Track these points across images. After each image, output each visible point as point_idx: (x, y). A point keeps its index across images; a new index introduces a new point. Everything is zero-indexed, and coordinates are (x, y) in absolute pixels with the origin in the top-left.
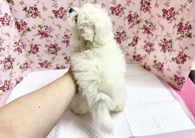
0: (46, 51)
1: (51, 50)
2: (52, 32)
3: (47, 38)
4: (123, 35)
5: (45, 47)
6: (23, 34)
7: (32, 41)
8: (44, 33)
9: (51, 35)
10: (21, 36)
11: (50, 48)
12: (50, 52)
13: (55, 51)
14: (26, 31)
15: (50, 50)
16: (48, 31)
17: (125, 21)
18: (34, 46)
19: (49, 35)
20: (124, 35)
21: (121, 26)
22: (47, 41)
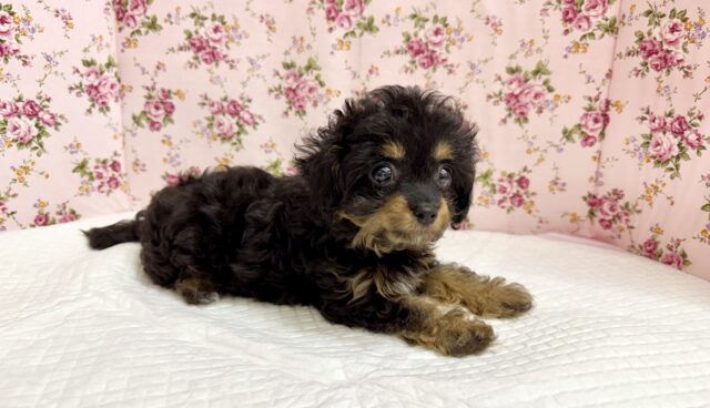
0: (200, 122)
1: (220, 125)
2: (239, 44)
3: (214, 69)
4: (537, 84)
5: (199, 107)
8: (205, 45)
9: (229, 58)
11: (216, 113)
12: (216, 130)
13: (236, 129)
14: (143, 30)
15: (215, 122)
16: (224, 40)
17: (546, 19)
18: (160, 94)
19: (225, 56)
20: (541, 82)
21: (527, 40)
22: (211, 80)
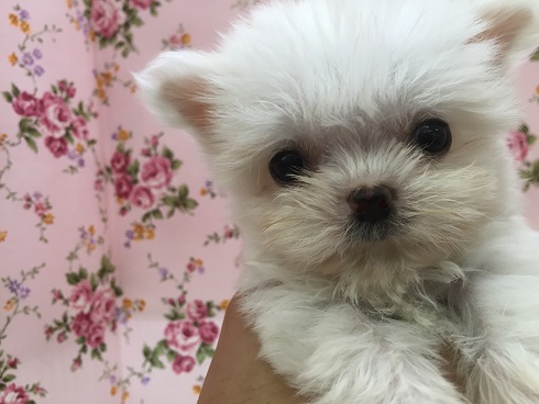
6: (139, 228)
7: (187, 278)
10: (125, 239)
